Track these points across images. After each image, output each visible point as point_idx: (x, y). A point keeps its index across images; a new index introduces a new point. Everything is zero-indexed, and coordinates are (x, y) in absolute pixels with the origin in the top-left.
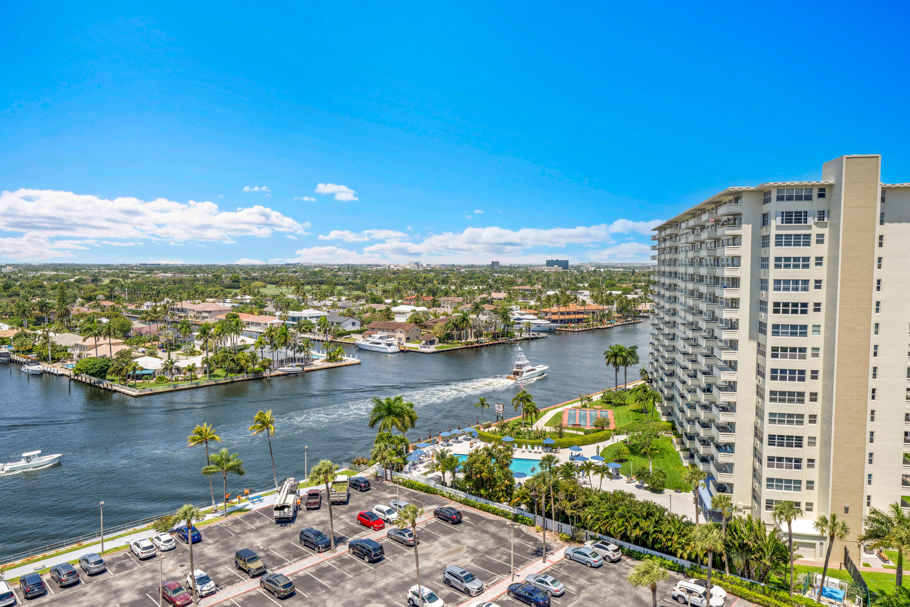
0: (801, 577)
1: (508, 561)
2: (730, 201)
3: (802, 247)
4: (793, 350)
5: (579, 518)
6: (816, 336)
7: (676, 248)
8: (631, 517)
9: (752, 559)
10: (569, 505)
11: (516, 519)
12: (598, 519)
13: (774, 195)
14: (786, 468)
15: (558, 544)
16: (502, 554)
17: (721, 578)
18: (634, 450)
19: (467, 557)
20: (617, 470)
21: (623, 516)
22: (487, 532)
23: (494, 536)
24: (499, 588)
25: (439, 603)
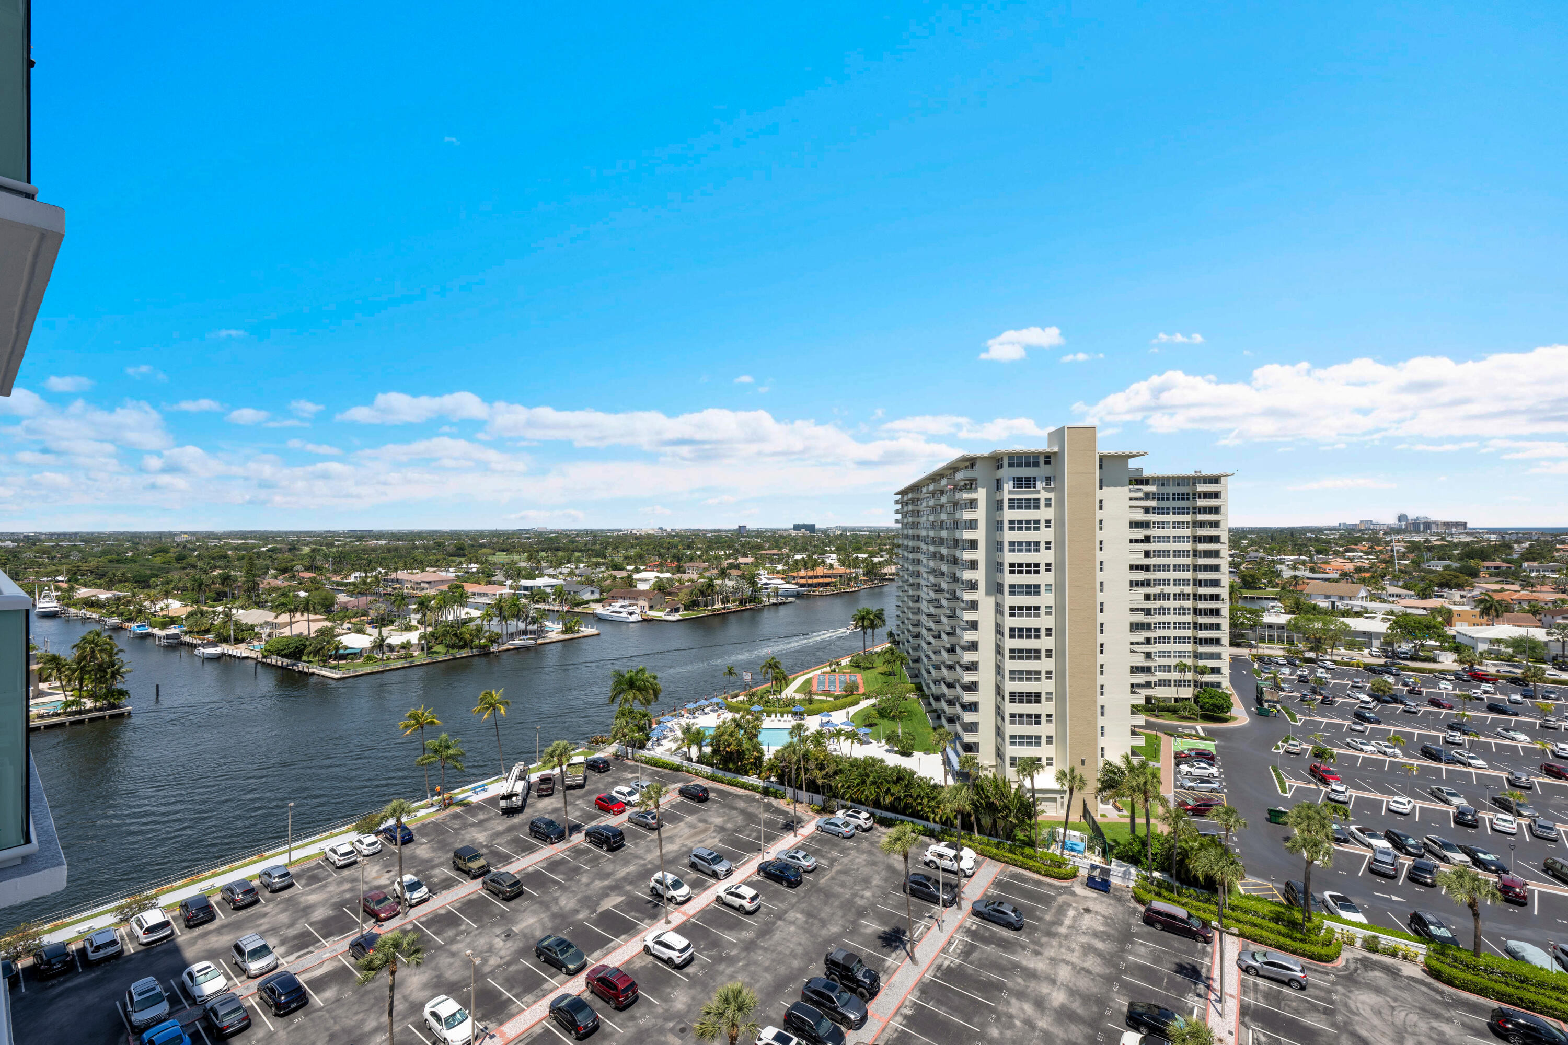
0: (1045, 832)
1: (758, 838)
2: (966, 467)
3: (1032, 511)
4: (1029, 608)
5: (830, 787)
6: (1049, 595)
8: (881, 783)
9: (999, 818)
10: (819, 774)
11: (766, 792)
12: (849, 787)
13: (1005, 462)
14: (1028, 724)
15: (809, 816)
16: (752, 830)
17: (970, 840)
18: (882, 714)
19: (714, 837)
20: (867, 735)
21: (873, 783)
22: (735, 809)
23: (743, 812)
24: (749, 868)
25: (685, 890)
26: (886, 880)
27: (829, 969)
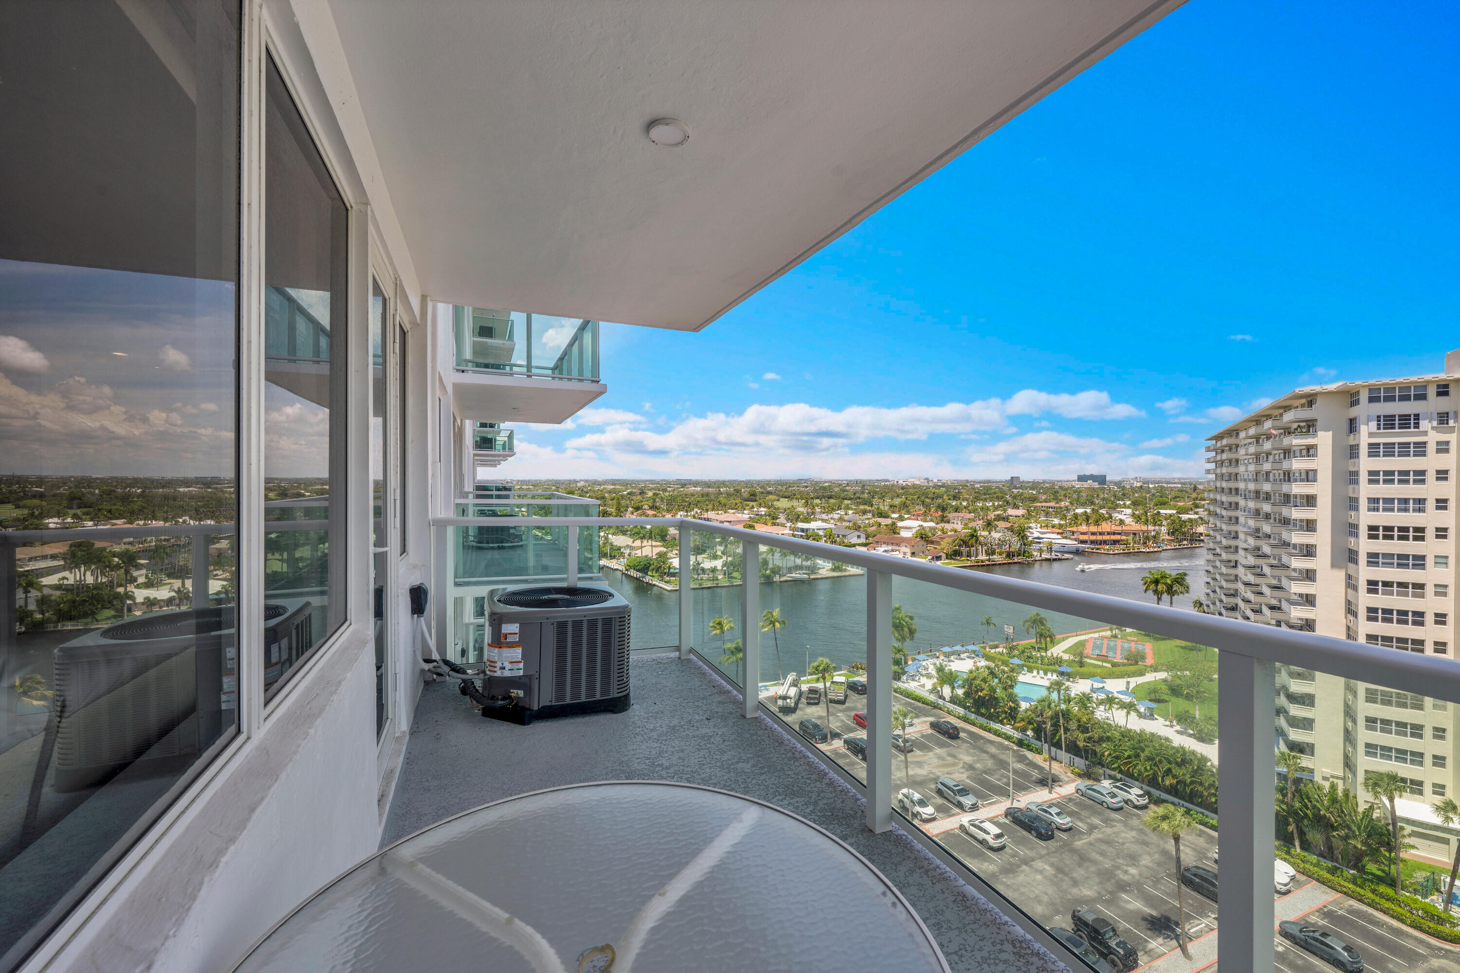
0: (1416, 874)
1: (1008, 785)
2: (1303, 406)
3: (1412, 458)
4: (1403, 585)
5: (1095, 753)
6: (1441, 570)
7: (1237, 461)
8: (1160, 762)
9: (1334, 836)
10: (1081, 736)
11: (1020, 743)
12: (1117, 758)
13: (1364, 396)
14: (1398, 734)
15: (1068, 777)
16: (1002, 775)
17: (1288, 853)
18: (1175, 691)
19: (962, 773)
20: (1151, 710)
21: (1149, 759)
22: (987, 753)
23: (993, 756)
24: (998, 808)
25: (929, 810)
26: (1159, 864)
27: (1076, 925)
